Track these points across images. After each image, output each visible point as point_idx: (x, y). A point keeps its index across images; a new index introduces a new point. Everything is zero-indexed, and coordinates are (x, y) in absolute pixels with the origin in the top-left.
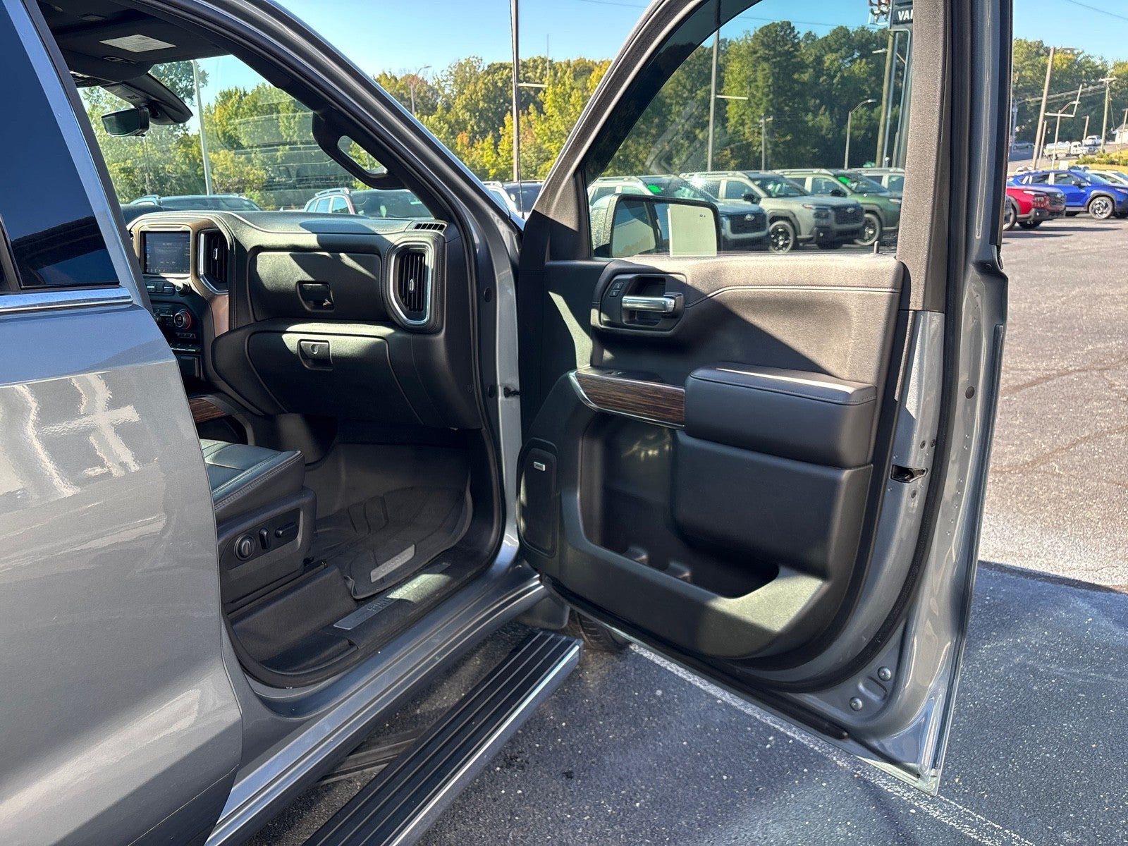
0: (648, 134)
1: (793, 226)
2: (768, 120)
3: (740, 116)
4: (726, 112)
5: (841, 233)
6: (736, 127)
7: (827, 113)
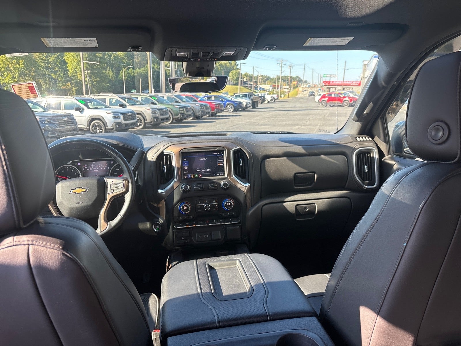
0: (30, 75)
1: (103, 123)
2: (88, 71)
3: (75, 69)
4: (67, 67)
5: (127, 125)
6: (73, 74)
7: (111, 70)
